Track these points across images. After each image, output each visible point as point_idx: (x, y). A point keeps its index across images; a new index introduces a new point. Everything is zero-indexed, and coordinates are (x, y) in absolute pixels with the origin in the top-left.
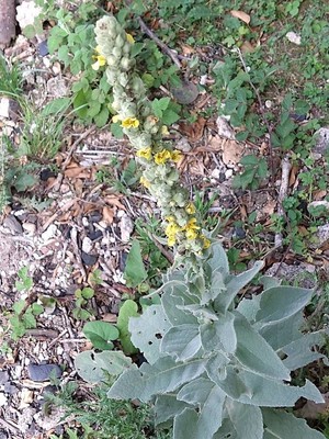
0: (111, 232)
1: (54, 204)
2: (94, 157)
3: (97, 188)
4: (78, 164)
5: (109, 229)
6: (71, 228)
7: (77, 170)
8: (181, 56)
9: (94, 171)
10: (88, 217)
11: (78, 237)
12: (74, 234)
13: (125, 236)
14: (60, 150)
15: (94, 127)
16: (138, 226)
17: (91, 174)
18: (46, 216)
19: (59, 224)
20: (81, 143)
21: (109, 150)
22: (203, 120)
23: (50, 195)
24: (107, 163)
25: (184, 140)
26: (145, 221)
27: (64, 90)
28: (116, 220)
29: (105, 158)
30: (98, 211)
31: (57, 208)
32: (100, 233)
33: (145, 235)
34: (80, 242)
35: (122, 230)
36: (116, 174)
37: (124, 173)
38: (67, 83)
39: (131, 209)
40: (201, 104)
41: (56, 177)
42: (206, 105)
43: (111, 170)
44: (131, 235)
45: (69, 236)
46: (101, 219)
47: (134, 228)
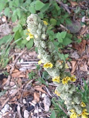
0: (39, 106)
1: (7, 93)
2: (27, 65)
3: (30, 82)
4: (19, 70)
5: (37, 104)
6: (17, 105)
7: (18, 73)
8: (70, 8)
9: (27, 73)
10: (25, 99)
11: (21, 110)
12: (19, 108)
13: (47, 108)
14: (8, 63)
15: (26, 49)
16: (53, 102)
17: (26, 75)
18: (3, 100)
19: (10, 103)
20: (20, 58)
21: (35, 61)
22: (85, 41)
23: (5, 88)
24: (34, 68)
25: (75, 53)
26: (57, 99)
27: (9, 31)
28: (41, 99)
29: (33, 66)
30: (31, 95)
31: (9, 95)
32: (33, 107)
33: (58, 107)
34: (22, 113)
35: (45, 105)
36: (39, 74)
37: (44, 73)
38: (10, 27)
39: (49, 92)
40: (83, 32)
41: (7, 78)
42: (86, 33)
43: (36, 72)
44: (50, 107)
45: (16, 110)
46: (33, 99)
47: (52, 103)
